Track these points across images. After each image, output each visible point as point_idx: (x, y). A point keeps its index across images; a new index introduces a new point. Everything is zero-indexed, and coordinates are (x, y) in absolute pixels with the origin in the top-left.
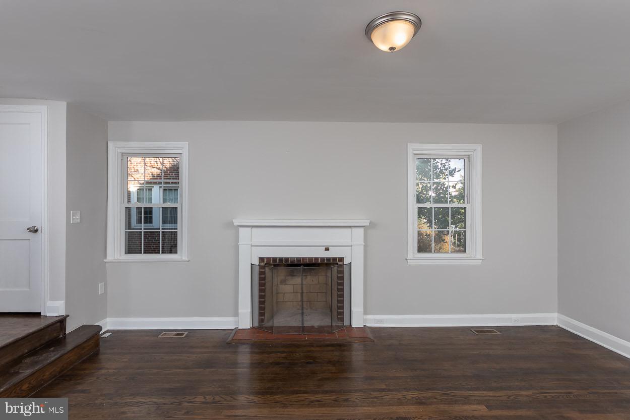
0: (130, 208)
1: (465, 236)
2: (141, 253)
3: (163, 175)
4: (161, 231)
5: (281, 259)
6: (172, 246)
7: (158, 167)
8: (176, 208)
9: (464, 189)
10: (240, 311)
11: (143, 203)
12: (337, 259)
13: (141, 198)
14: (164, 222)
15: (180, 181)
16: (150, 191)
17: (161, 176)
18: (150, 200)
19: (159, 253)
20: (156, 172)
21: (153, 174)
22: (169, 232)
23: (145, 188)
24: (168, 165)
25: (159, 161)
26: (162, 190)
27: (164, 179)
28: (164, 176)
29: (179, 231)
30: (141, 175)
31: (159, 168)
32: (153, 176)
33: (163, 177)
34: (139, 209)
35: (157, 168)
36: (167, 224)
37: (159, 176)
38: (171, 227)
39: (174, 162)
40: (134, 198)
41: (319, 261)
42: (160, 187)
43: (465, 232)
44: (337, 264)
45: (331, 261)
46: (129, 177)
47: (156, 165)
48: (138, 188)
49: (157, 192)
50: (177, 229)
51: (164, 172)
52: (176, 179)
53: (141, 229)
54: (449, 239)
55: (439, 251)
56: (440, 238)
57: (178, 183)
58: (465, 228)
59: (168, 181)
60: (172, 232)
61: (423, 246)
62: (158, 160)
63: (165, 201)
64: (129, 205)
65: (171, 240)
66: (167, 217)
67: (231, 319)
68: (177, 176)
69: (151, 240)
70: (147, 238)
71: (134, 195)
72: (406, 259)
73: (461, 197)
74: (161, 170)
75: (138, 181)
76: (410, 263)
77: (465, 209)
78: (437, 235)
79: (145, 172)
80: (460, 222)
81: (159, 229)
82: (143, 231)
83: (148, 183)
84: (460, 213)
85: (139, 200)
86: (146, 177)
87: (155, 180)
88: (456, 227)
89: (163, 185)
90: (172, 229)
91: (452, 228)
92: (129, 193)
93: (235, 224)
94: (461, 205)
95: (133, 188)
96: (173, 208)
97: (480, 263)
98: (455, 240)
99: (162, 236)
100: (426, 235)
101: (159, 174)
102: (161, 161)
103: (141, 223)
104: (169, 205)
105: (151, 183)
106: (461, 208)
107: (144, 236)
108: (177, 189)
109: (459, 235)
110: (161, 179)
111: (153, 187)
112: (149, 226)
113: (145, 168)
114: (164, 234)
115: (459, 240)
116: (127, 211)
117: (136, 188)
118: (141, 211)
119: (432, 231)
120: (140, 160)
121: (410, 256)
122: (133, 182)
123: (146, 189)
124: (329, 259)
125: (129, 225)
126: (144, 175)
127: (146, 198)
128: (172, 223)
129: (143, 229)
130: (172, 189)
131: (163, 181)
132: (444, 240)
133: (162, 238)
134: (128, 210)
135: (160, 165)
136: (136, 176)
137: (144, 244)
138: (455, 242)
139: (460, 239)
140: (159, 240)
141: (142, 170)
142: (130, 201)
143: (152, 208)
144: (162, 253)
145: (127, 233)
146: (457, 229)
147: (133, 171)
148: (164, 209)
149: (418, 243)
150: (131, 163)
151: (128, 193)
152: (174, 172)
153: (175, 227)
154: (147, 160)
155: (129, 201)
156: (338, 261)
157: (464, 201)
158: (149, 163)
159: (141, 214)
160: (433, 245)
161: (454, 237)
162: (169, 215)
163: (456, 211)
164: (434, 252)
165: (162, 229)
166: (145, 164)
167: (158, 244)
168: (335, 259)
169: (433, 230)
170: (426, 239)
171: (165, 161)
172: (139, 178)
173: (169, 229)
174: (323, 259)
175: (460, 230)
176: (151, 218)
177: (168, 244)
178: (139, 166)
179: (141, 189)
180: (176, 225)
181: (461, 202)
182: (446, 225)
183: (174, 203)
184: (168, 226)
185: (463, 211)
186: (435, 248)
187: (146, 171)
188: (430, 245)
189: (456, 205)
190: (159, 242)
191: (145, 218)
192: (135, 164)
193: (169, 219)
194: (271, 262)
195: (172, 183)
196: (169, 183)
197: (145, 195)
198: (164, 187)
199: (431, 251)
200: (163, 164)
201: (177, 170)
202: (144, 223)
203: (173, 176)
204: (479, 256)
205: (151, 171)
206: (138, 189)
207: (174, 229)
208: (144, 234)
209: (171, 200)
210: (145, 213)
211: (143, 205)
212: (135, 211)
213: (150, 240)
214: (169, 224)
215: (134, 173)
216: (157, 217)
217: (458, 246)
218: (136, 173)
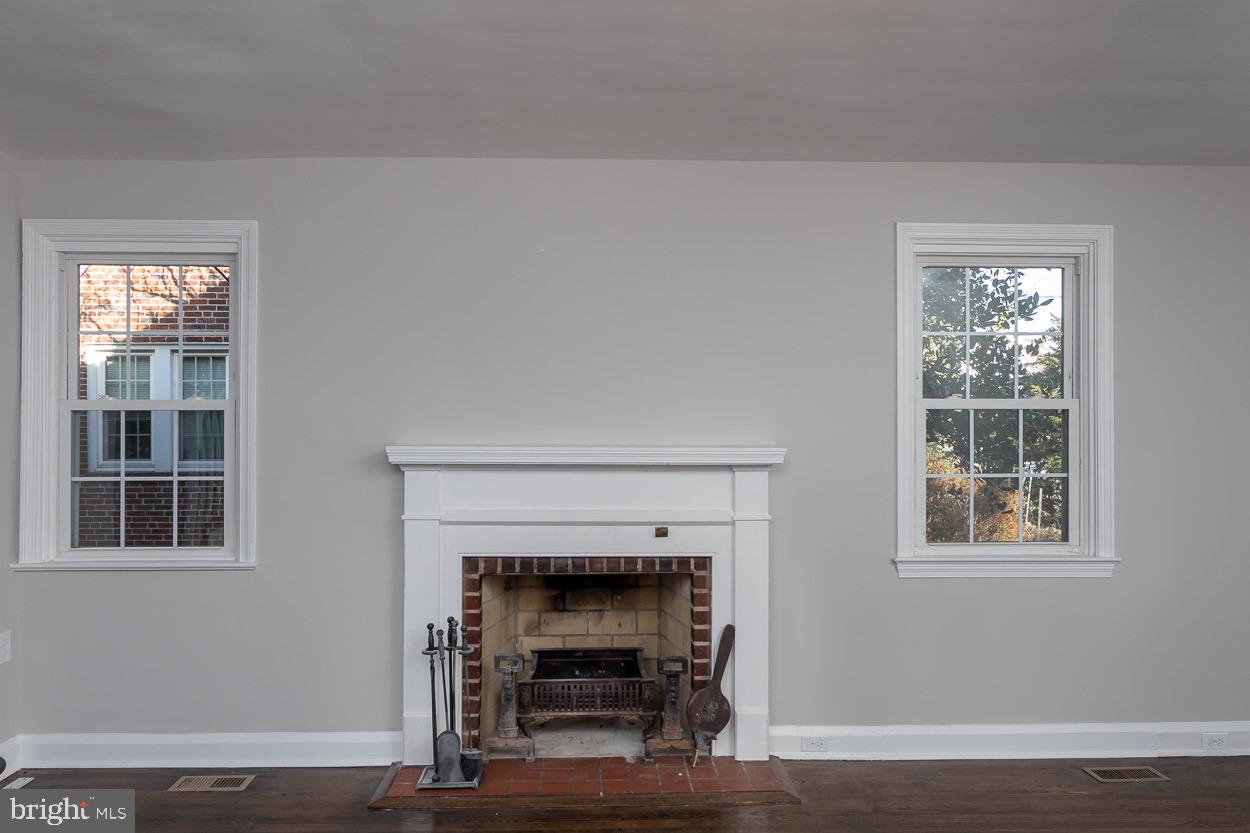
0: (85, 412)
1: (1065, 493)
2: (118, 544)
3: (182, 313)
4: (176, 479)
5: (527, 562)
6: (209, 525)
7: (167, 293)
8: (220, 414)
9: (1061, 355)
10: (406, 714)
11: (124, 398)
12: (692, 562)
13: (115, 385)
14: (185, 455)
15: (230, 333)
16: (142, 364)
17: (175, 320)
18: (144, 390)
19: (171, 544)
20: (163, 306)
21: (152, 314)
22: (200, 482)
23: (128, 355)
24: (198, 288)
25: (170, 274)
26: (178, 359)
27: (185, 327)
28: (185, 320)
29: (227, 479)
30: (116, 317)
31: (171, 296)
32: (155, 320)
33: (180, 323)
34: (111, 417)
35: (163, 296)
36: (194, 458)
37: (170, 321)
38: (204, 470)
39: (215, 277)
40: (97, 385)
41: (639, 567)
42: (173, 351)
43: (1065, 481)
44: (692, 575)
45: (675, 567)
46: (82, 323)
47: (161, 286)
48: (110, 354)
49: (163, 367)
50: (222, 474)
51: (185, 308)
52: (220, 327)
53: (118, 474)
54: (1018, 501)
55: (989, 536)
56: (992, 503)
57: (227, 339)
58: (1065, 469)
59: (196, 333)
60: (207, 482)
61: (944, 525)
62: (167, 273)
63: (187, 391)
64: (81, 405)
65: (206, 507)
66: (194, 438)
67: (383, 737)
68: (223, 321)
69: (147, 507)
70: (137, 502)
71: (96, 375)
72: (894, 563)
73: (1052, 379)
74: (176, 302)
75: (110, 334)
76: (905, 572)
77: (1065, 413)
78: (984, 490)
79: (128, 308)
80: (1052, 452)
81: (171, 474)
82: (123, 479)
83: (137, 339)
84: (1051, 428)
85: (110, 389)
86: (132, 324)
87: (160, 331)
88: (1039, 468)
89: (181, 346)
90: (207, 474)
91: (1026, 471)
92: (83, 371)
93: (393, 459)
94: (1054, 403)
95: (95, 355)
96: (211, 412)
97: (1109, 574)
98: (1037, 504)
99: (180, 496)
100: (952, 491)
101: (171, 314)
102: (176, 274)
103: (118, 457)
104: (198, 403)
105: (146, 339)
106: (1054, 412)
107: (127, 496)
108: (223, 359)
109: (1049, 490)
110: (175, 327)
111: (153, 351)
112: (139, 465)
113: (128, 296)
114: (184, 490)
115: (1048, 506)
116: (78, 421)
117: (102, 357)
118: (118, 424)
119: (969, 480)
120: (114, 271)
121: (903, 554)
122: (95, 337)
123: (132, 358)
124: (666, 562)
125: (82, 463)
126: (125, 316)
127: (132, 386)
128: (208, 458)
129: (123, 474)
130: (207, 358)
131: (181, 333)
132: (1005, 504)
133: (179, 501)
134: (81, 419)
135: (173, 286)
136: (105, 320)
137: (127, 519)
138: (1035, 513)
139: (1052, 502)
140: (171, 507)
141: (119, 301)
142: (85, 394)
143: (149, 412)
144: (180, 544)
145: (78, 487)
146: (1043, 472)
147: (94, 304)
148: (185, 415)
149: (928, 514)
150: (89, 282)
151: (80, 369)
152: (213, 308)
153: (218, 470)
154: (136, 271)
155: (83, 393)
156: (692, 567)
157: (1062, 390)
158: (141, 281)
159: (118, 431)
160: (972, 521)
161: (1035, 496)
162: (199, 434)
163: (1039, 422)
164: (976, 540)
165: (180, 474)
166: (129, 283)
167: (167, 519)
168: (684, 561)
169: (972, 474)
170: (950, 504)
171: (188, 275)
172: (112, 324)
173: (200, 474)
174: (649, 562)
175: (1052, 475)
176: (147, 441)
177: (197, 519)
178: (112, 291)
179: (115, 359)
180: (218, 462)
181: (1055, 393)
182: (1010, 462)
183: (215, 398)
184: (194, 465)
185: (1058, 420)
186: (977, 527)
187: (132, 304)
188: (964, 521)
189: (1037, 402)
190: (171, 514)
191: (130, 441)
192: (102, 285)
193: (199, 444)
194: (499, 569)
195: (208, 339)
196: (199, 339)
197: (129, 376)
198: (185, 351)
199: (965, 539)
200: (181, 283)
201: (224, 302)
202: (128, 457)
203: (212, 321)
204: (1107, 552)
205: (147, 305)
206: (109, 359)
207: (215, 474)
208: (126, 490)
209: (204, 390)
210: (130, 427)
211: (125, 404)
212: (101, 420)
213: (142, 508)
214: (200, 458)
215: (97, 311)
216: (165, 441)
217: (1046, 523)
218: (103, 310)
